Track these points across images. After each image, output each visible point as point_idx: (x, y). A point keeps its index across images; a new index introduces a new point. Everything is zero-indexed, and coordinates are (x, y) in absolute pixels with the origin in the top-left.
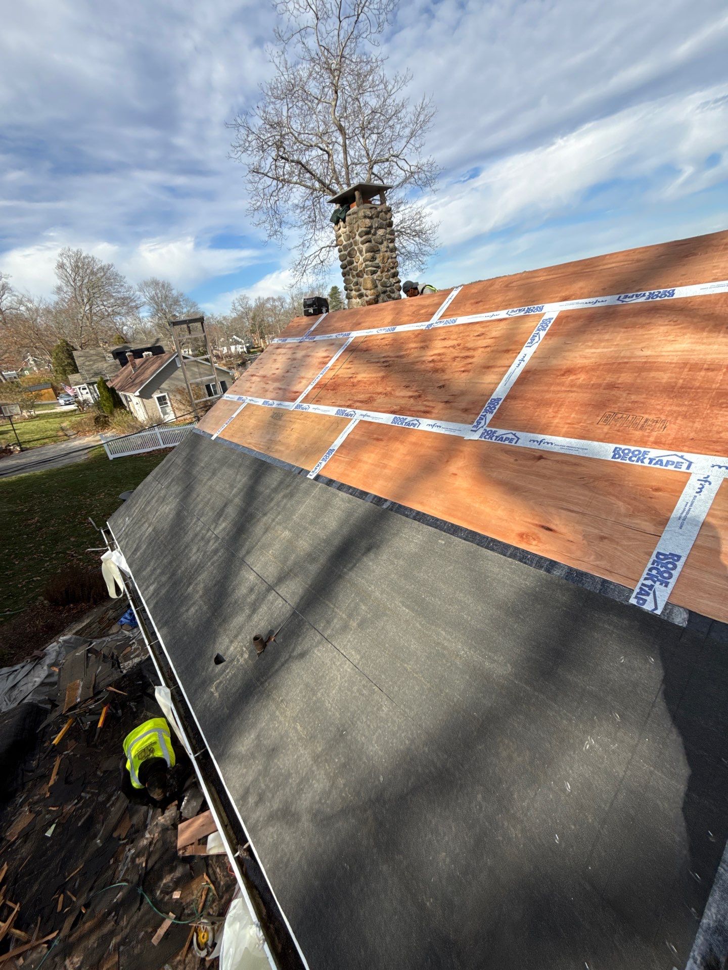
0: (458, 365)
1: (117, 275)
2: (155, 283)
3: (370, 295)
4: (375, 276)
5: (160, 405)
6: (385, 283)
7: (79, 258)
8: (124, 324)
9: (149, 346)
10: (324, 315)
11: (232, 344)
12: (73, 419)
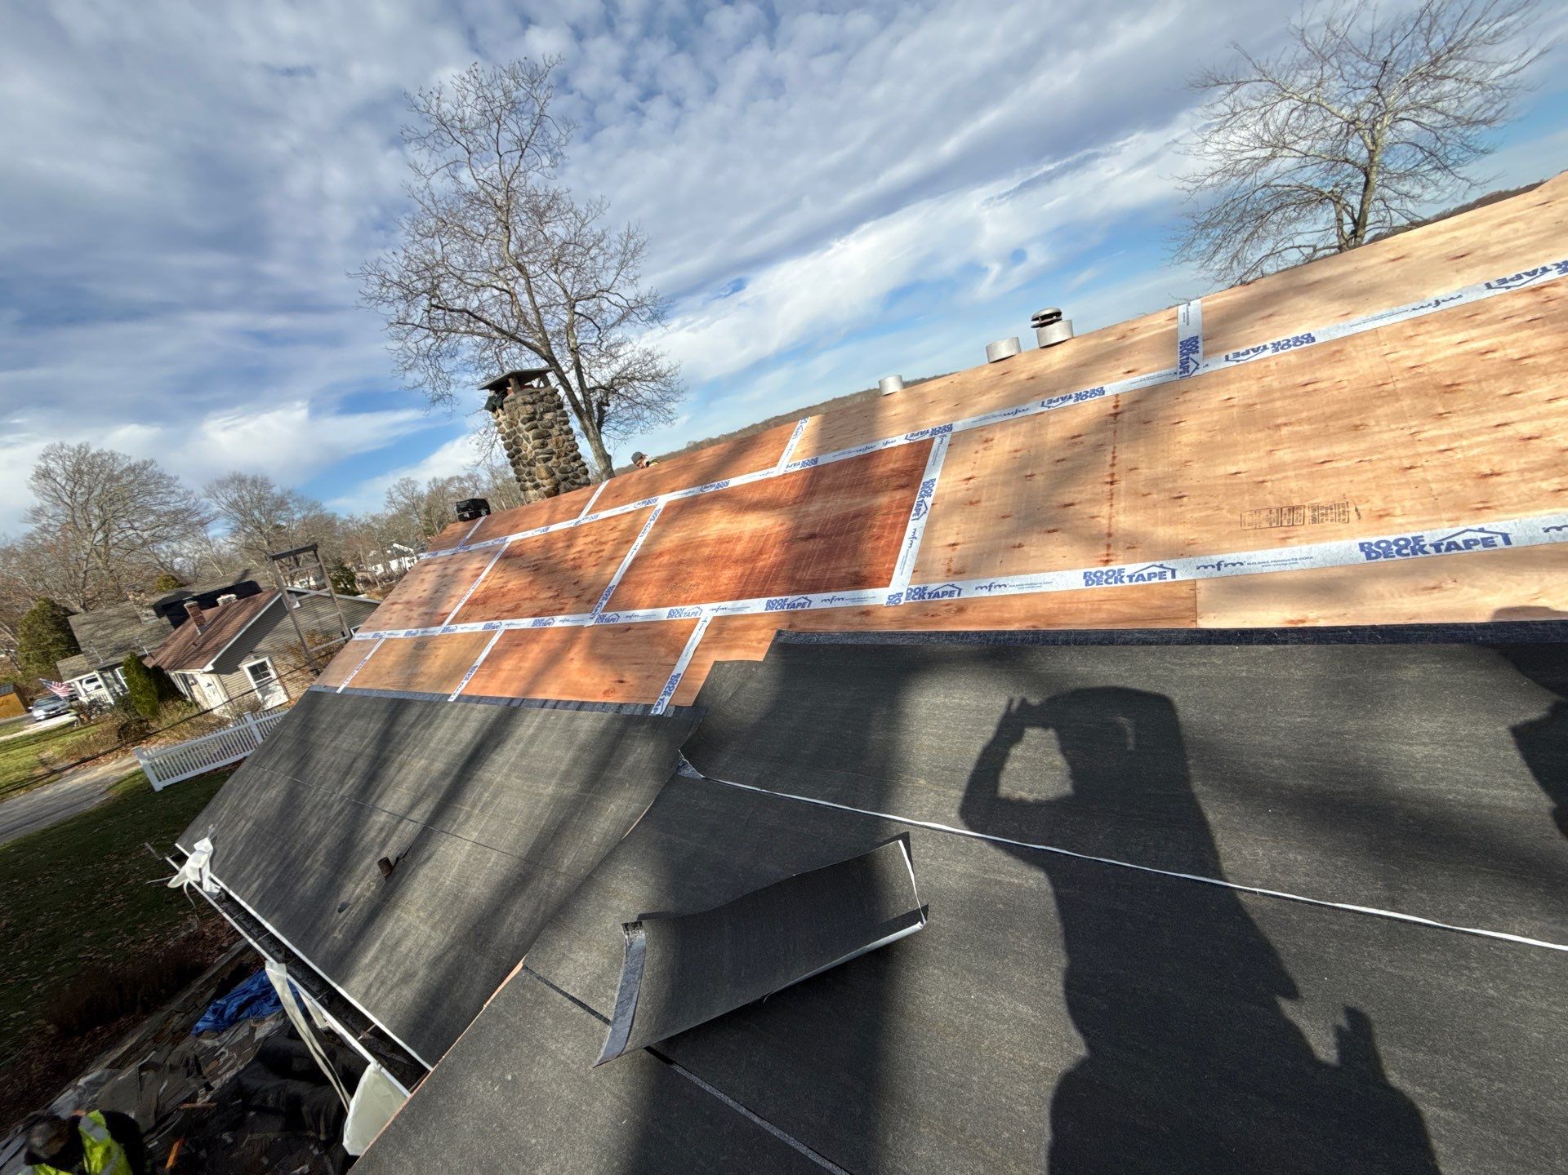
0: (591, 560)
1: (161, 476)
2: (239, 481)
3: (547, 484)
4: (550, 464)
5: (255, 679)
6: (565, 468)
7: (84, 458)
8: (175, 554)
9: (229, 584)
10: (482, 519)
11: (392, 557)
12: (69, 739)
